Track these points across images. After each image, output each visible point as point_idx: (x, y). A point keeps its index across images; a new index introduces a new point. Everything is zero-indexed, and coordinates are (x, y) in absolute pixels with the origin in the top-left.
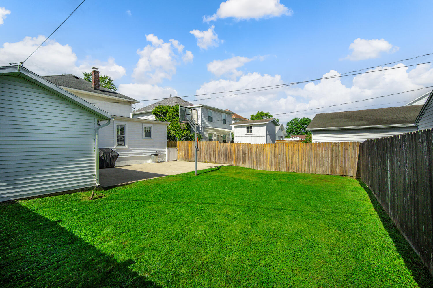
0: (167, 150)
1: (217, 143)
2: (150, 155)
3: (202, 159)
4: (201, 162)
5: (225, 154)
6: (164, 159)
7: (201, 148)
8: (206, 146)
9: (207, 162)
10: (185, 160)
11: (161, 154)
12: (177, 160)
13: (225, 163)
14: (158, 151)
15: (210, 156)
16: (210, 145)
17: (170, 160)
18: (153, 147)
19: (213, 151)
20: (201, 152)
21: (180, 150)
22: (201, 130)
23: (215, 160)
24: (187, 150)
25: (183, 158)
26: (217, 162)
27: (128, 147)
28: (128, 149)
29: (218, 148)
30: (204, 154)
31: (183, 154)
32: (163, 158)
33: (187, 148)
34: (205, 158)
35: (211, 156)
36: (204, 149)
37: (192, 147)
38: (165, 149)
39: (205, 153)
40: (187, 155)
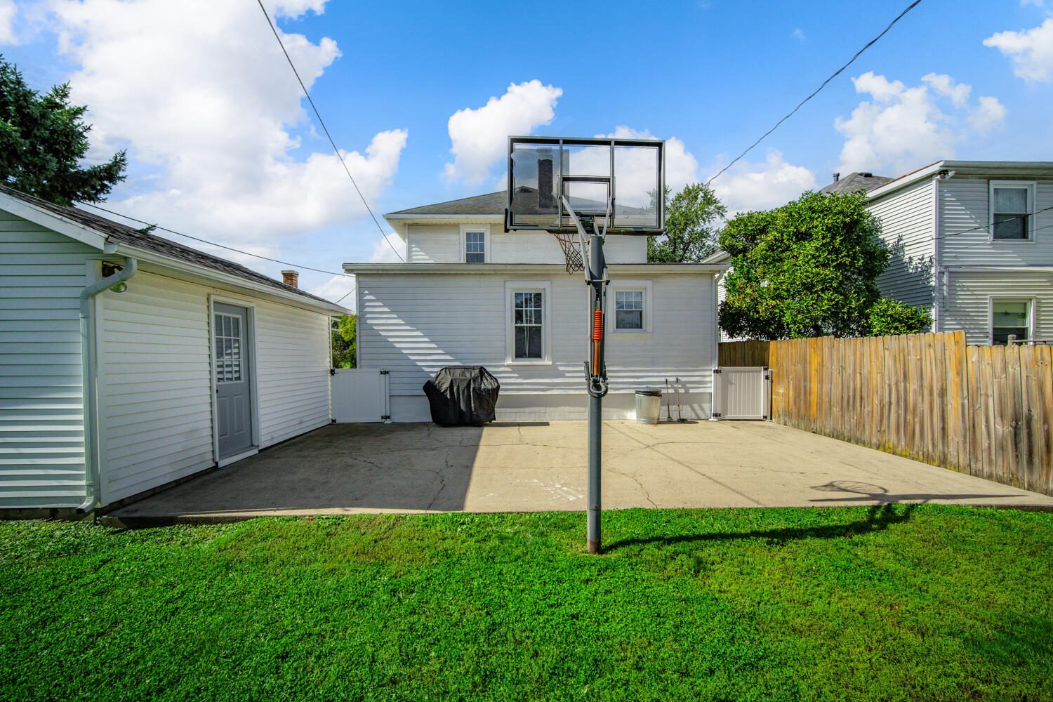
0: (713, 374)
1: (957, 343)
2: (633, 391)
3: (867, 427)
4: (864, 444)
5: (1016, 418)
6: (702, 409)
7: (865, 372)
8: (889, 362)
9: (895, 447)
10: (795, 421)
11: (687, 390)
12: (770, 415)
13: (1011, 481)
14: (674, 379)
15: (909, 417)
16: (913, 358)
17: (729, 416)
18: (653, 364)
19: (926, 392)
20: (865, 395)
21: (778, 375)
22: (933, 284)
23: (940, 447)
24: (805, 380)
25: (788, 414)
26: (952, 459)
27: (550, 363)
28: (554, 367)
29: (959, 373)
30: (876, 402)
31: (791, 393)
32: (696, 406)
33: (805, 371)
34: (884, 427)
35: (917, 420)
36: (876, 379)
37: (822, 365)
38: (708, 373)
39: (881, 401)
40: (805, 401)
